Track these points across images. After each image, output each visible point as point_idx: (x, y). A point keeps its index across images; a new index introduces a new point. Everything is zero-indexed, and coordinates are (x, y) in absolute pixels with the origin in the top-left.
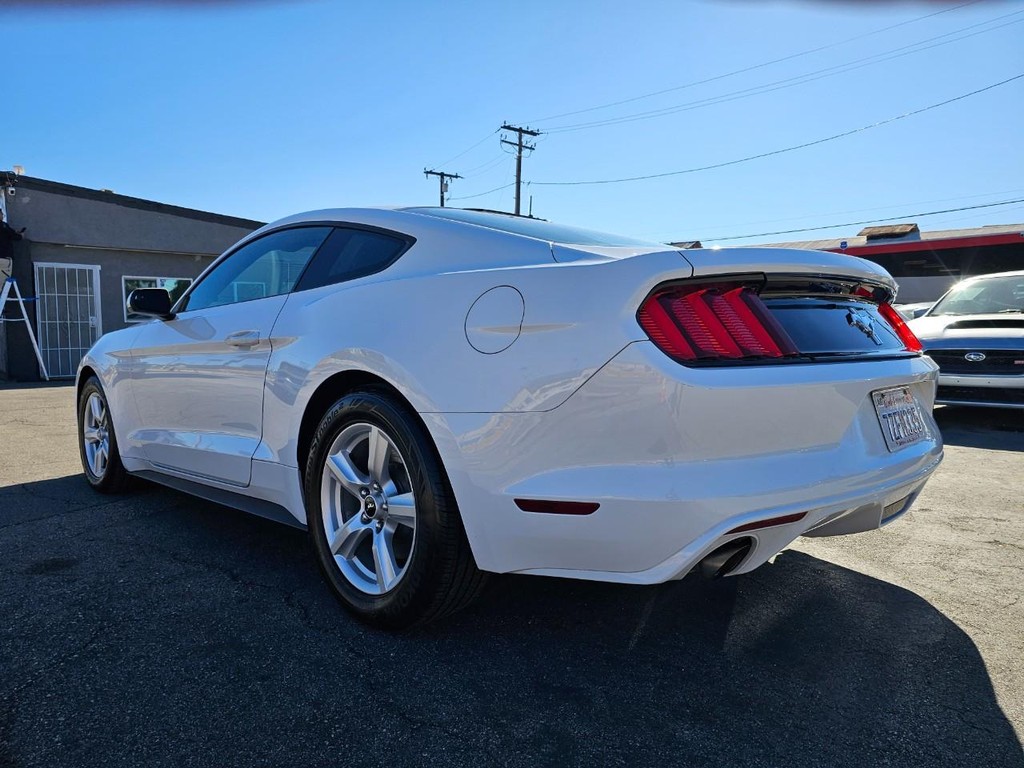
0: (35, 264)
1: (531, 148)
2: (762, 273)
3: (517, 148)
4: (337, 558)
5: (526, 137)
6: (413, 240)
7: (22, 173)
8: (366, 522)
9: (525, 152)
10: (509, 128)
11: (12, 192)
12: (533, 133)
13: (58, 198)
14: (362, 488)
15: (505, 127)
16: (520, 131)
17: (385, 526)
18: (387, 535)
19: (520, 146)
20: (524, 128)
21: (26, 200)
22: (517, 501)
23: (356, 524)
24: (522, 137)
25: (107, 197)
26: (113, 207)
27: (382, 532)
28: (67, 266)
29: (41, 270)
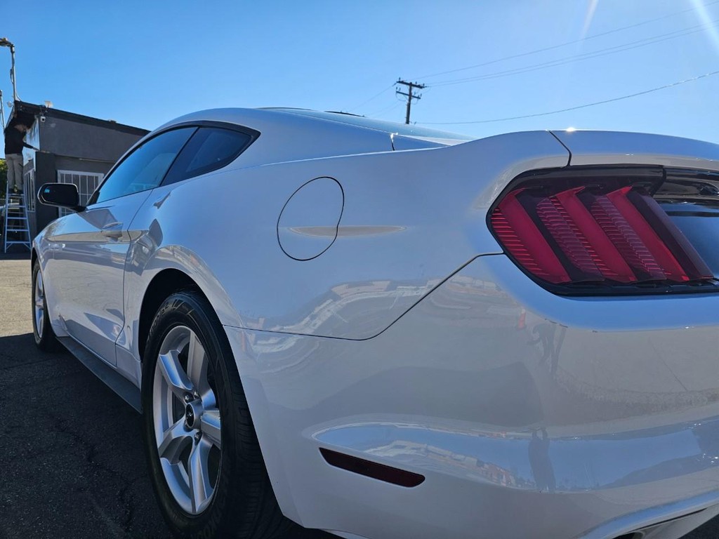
0: (59, 171)
1: (418, 98)
2: (661, 167)
3: (408, 97)
4: (164, 461)
5: (415, 90)
6: (257, 134)
7: (51, 106)
8: (187, 430)
9: (413, 100)
10: (402, 82)
11: (43, 120)
12: (420, 87)
13: (75, 125)
14: (187, 393)
15: (399, 82)
16: (411, 85)
17: (202, 439)
18: (203, 449)
19: (410, 96)
20: (414, 83)
21: (53, 125)
22: (323, 451)
23: (179, 430)
24: (411, 90)
25: (112, 125)
26: (113, 131)
27: (199, 445)
28: (80, 173)
29: (62, 175)
